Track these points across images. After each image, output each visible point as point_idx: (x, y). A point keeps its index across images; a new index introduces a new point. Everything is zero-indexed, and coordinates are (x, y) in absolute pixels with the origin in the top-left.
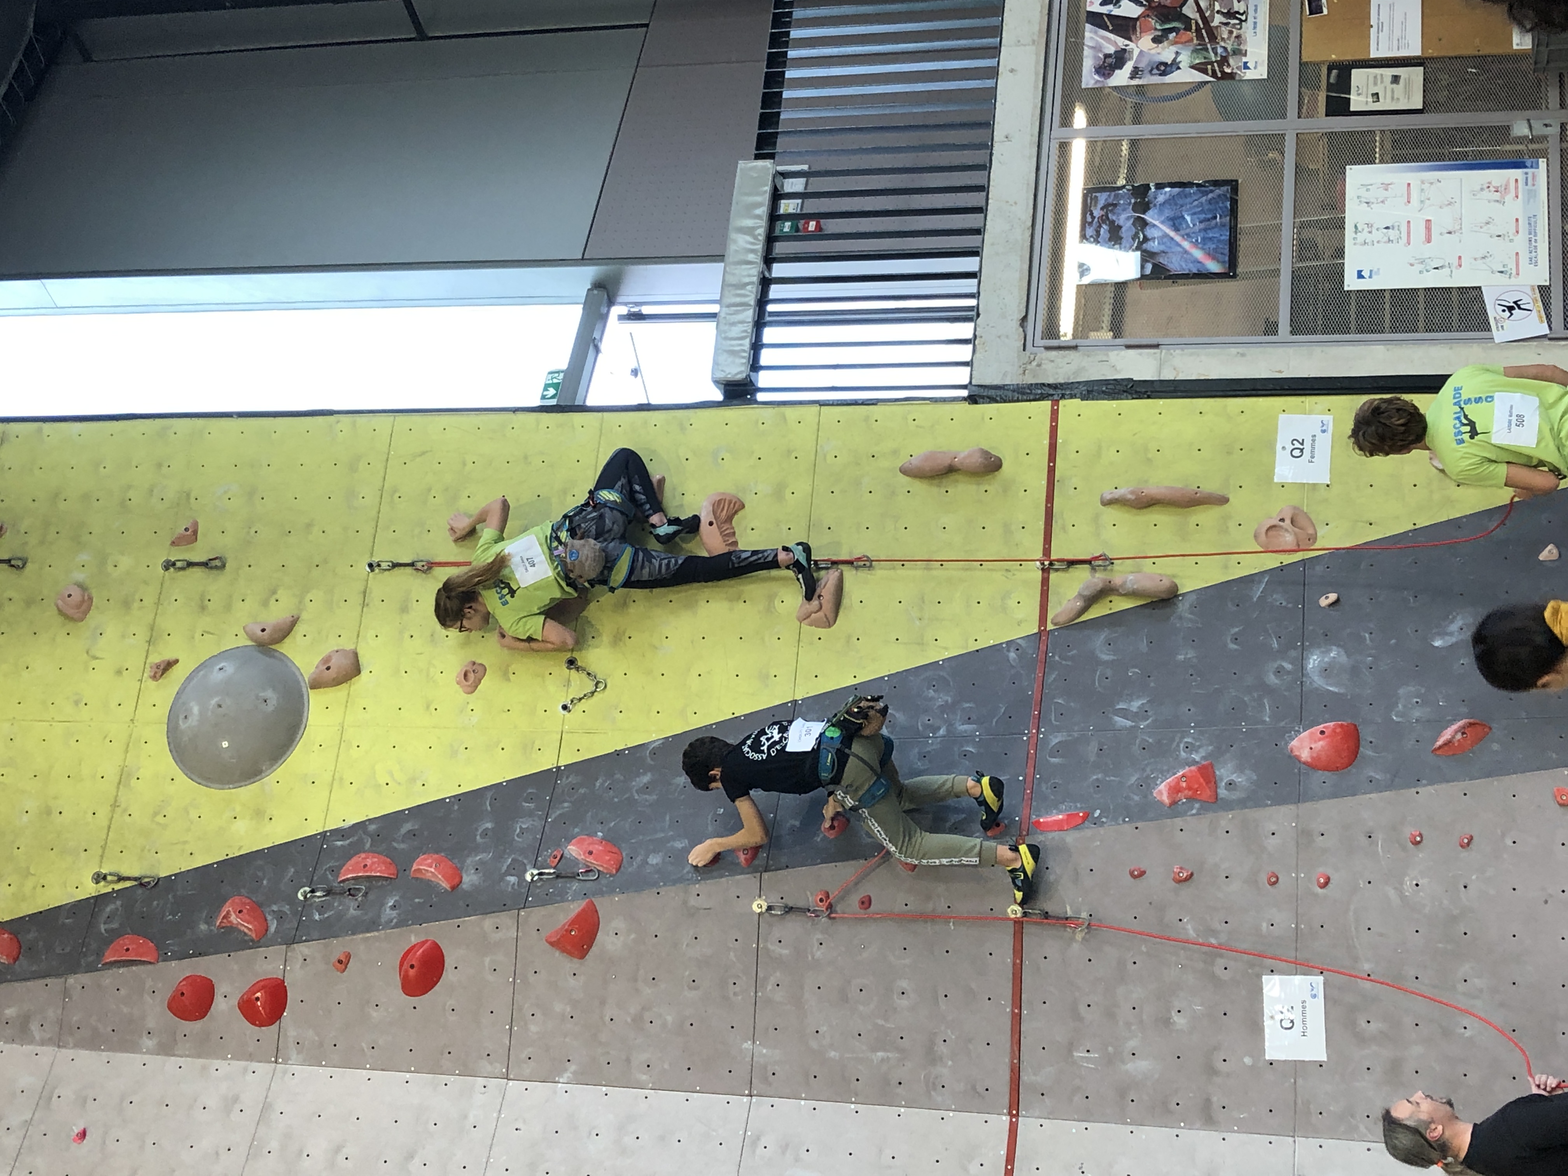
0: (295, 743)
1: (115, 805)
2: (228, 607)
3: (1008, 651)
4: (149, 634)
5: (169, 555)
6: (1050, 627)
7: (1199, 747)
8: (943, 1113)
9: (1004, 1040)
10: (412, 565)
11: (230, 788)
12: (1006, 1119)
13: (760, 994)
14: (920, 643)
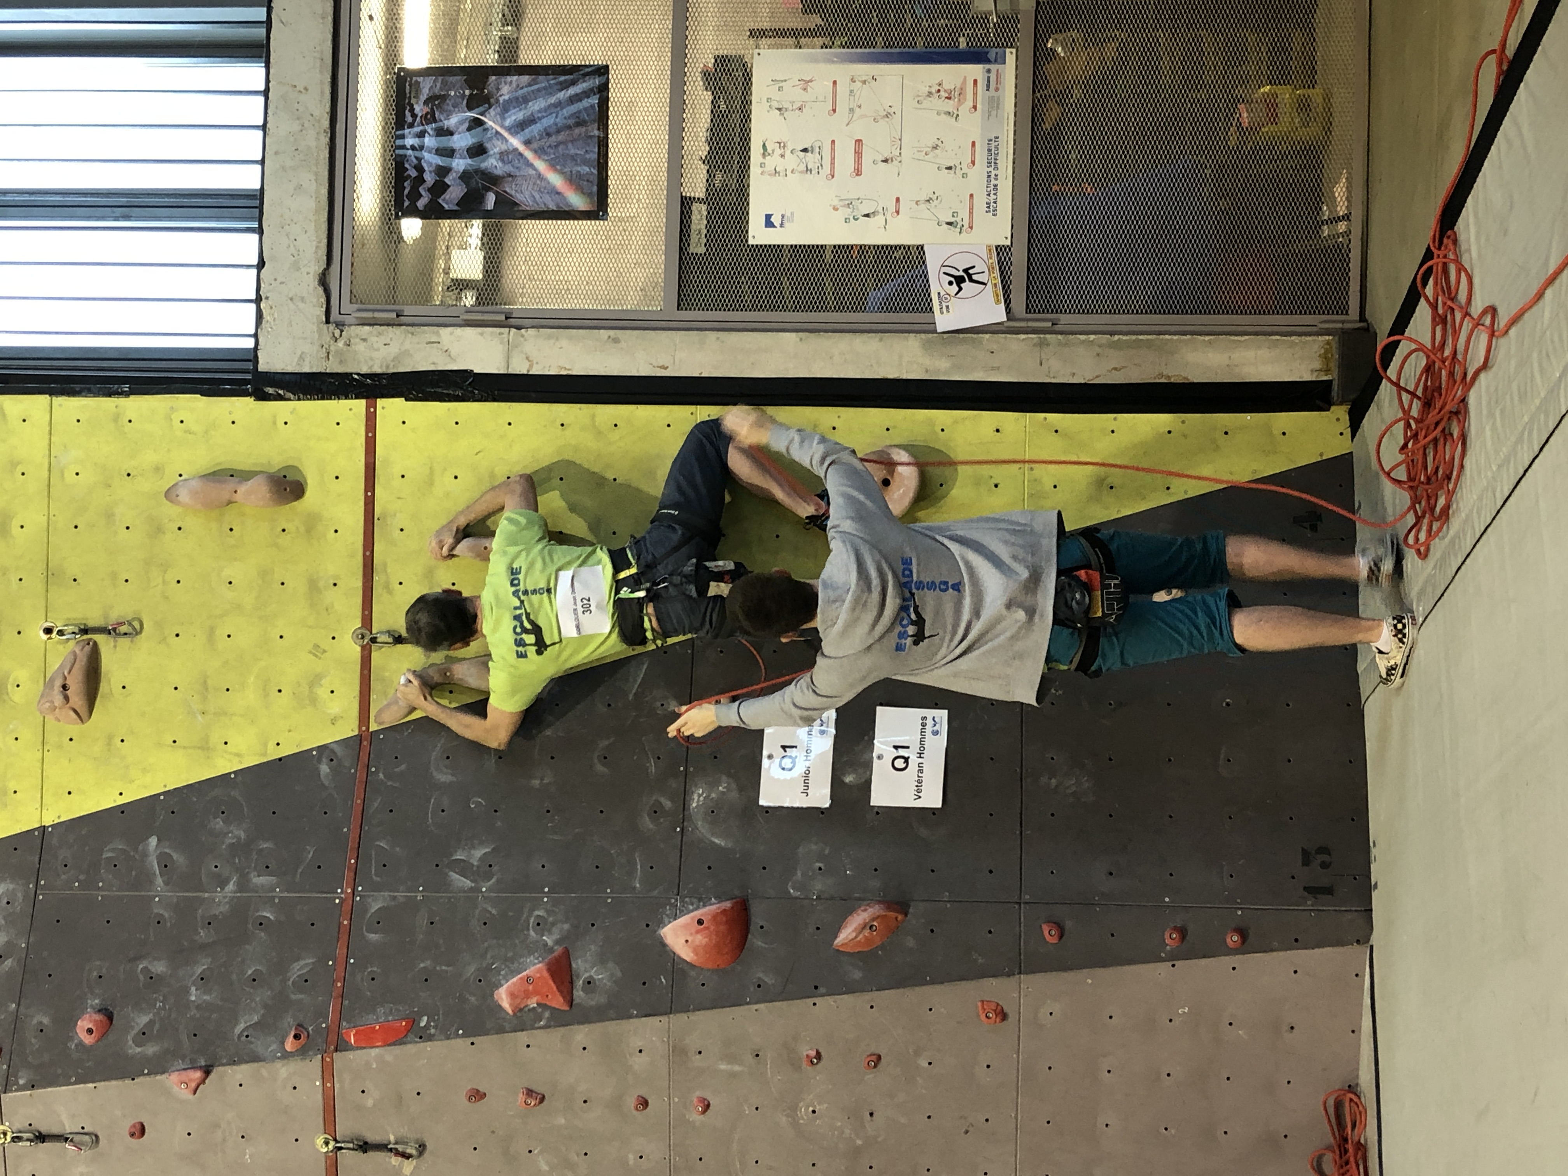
3: (319, 761)
6: (373, 727)
7: (553, 924)
14: (205, 747)
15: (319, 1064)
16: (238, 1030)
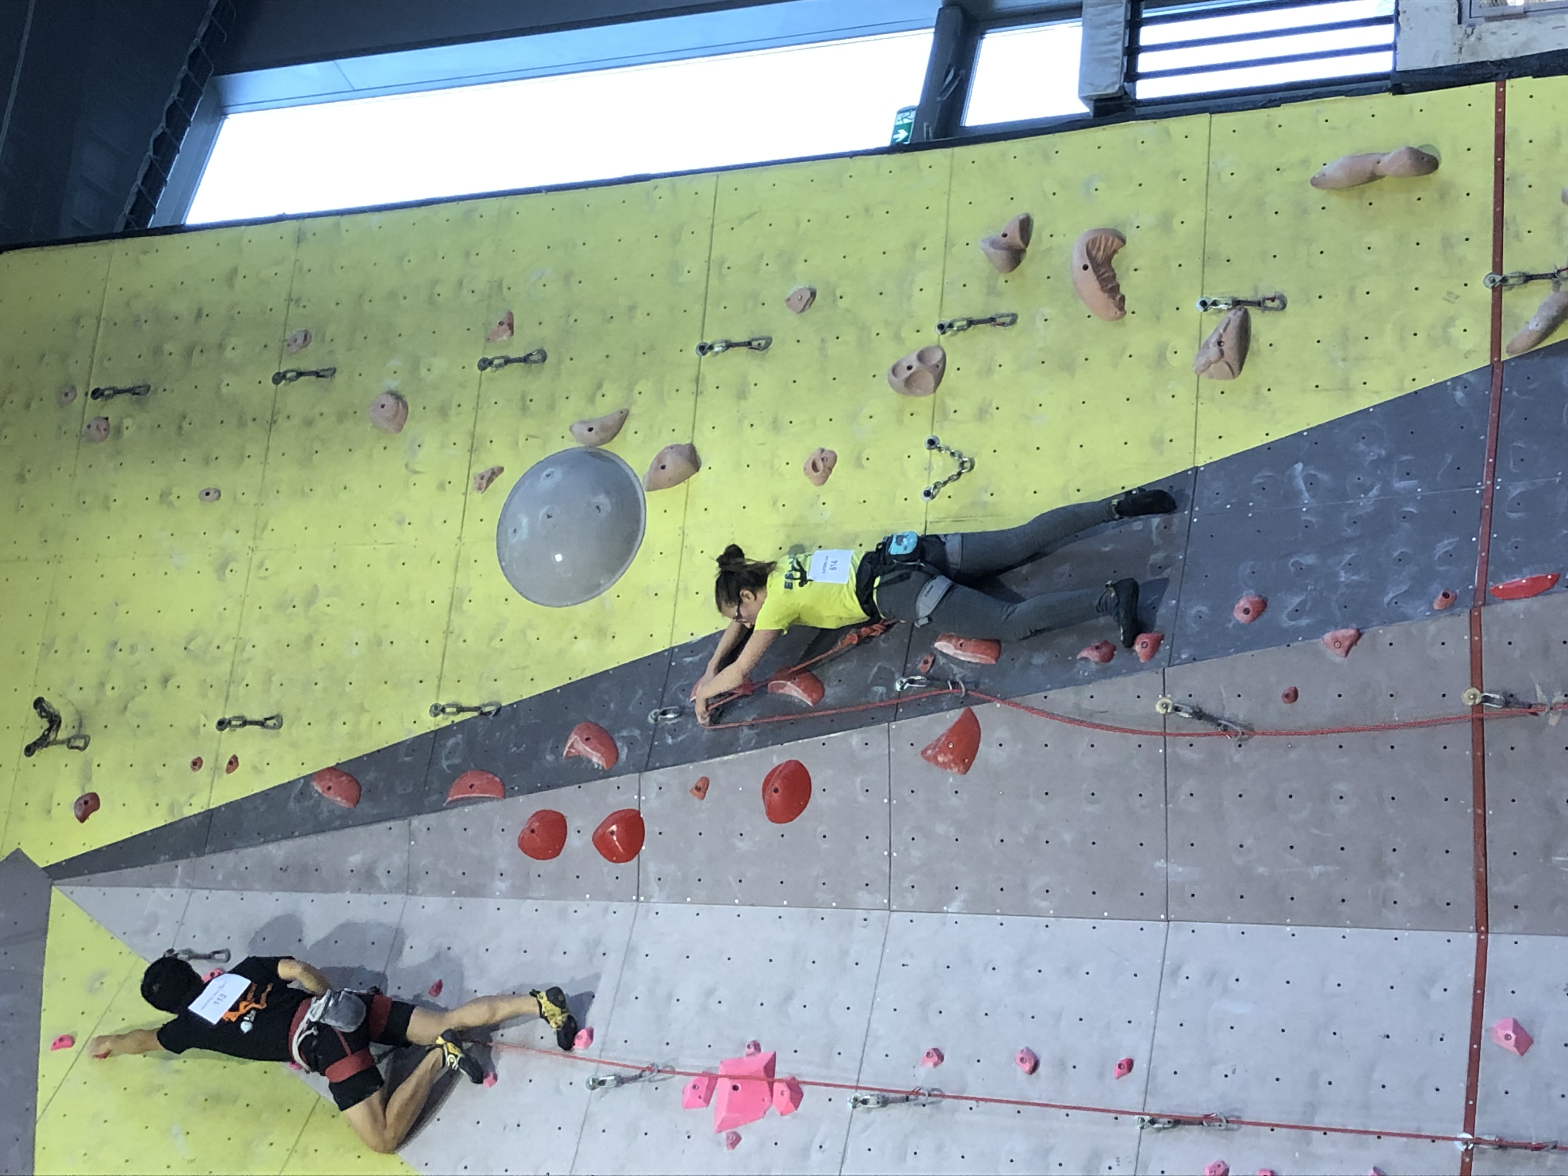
0: (634, 552)
1: (448, 632)
2: (551, 406)
3: (1454, 389)
4: (470, 442)
5: (484, 353)
6: (1505, 357)
8: (1396, 933)
9: (1467, 845)
10: (749, 344)
11: (567, 606)
12: (1473, 937)
13: (1170, 806)
14: (1346, 388)
15: (1467, 619)
16: (1386, 599)
